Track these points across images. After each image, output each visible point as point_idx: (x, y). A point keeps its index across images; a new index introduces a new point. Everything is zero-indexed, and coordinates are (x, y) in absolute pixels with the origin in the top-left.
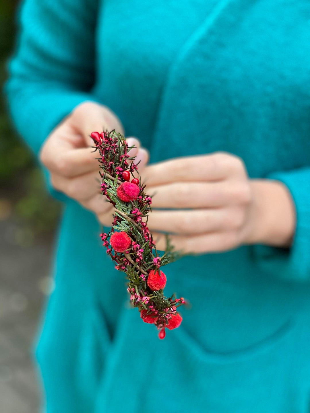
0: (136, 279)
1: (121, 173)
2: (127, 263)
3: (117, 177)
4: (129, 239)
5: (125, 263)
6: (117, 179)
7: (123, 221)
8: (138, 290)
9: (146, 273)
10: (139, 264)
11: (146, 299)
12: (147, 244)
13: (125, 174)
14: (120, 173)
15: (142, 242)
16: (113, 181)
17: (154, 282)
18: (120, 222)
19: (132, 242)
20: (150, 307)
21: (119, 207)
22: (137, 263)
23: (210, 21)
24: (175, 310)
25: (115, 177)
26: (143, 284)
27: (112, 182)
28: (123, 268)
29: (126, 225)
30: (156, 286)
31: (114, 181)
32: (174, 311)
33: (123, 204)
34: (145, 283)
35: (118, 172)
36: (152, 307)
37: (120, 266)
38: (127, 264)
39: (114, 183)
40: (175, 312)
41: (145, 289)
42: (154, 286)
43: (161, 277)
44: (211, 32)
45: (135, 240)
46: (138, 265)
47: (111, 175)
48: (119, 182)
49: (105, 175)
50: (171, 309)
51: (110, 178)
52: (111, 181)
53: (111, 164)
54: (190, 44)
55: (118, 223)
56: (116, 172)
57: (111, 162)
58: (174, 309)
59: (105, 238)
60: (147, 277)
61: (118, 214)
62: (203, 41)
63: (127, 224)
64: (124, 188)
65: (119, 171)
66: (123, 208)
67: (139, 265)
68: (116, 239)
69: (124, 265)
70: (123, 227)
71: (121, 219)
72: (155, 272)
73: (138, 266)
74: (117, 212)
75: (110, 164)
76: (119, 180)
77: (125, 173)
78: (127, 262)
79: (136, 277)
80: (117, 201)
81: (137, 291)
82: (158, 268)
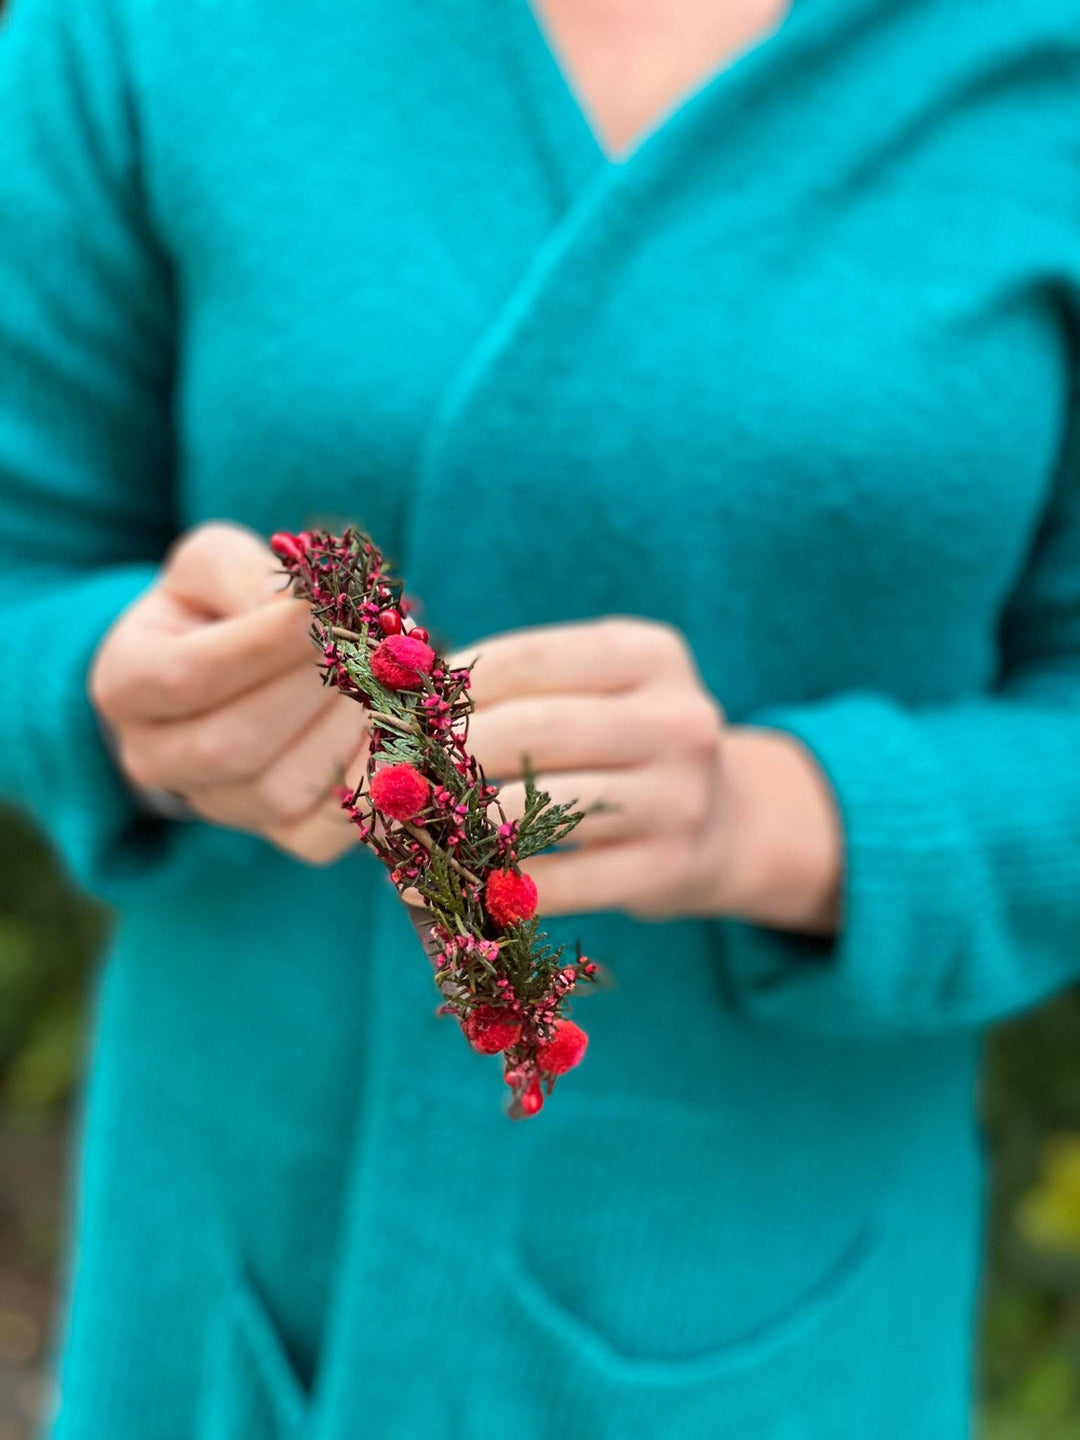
0: (455, 896)
1: (375, 620)
2: (421, 858)
3: (365, 629)
4: (422, 781)
5: (415, 858)
6: (366, 633)
7: (398, 740)
8: (464, 925)
9: (478, 881)
10: (458, 855)
11: (489, 949)
12: (472, 795)
13: (387, 619)
14: (372, 620)
15: (460, 788)
16: (354, 641)
17: (508, 898)
18: (391, 742)
19: (431, 789)
20: (499, 983)
21: (382, 704)
22: (451, 851)
23: (519, 307)
24: (572, 979)
25: (359, 631)
26: (476, 911)
27: (352, 646)
28: (412, 874)
29: (409, 749)
30: (512, 910)
31: (358, 641)
32: (570, 982)
33: (392, 698)
34: (480, 907)
35: (367, 615)
36: (506, 983)
37: (403, 870)
38: (424, 858)
39: (360, 645)
40: (573, 985)
41: (482, 921)
42: (508, 910)
43: (523, 884)
44: (525, 335)
45: (438, 782)
46: (454, 856)
47: (348, 629)
48: (373, 642)
49: (331, 631)
50: (561, 977)
51: (347, 636)
52: (348, 644)
53: (344, 600)
54: (473, 371)
55: (387, 745)
56: (361, 615)
57: (344, 594)
58: (568, 975)
59: (350, 799)
60: (483, 891)
61: (383, 722)
62: (506, 363)
63: (412, 747)
64: (392, 649)
65: (369, 613)
66: (392, 706)
67: (456, 859)
68: (389, 782)
69: (413, 864)
70: (402, 753)
71: (394, 735)
72: (505, 872)
73: (454, 862)
74: (377, 719)
75: (340, 599)
76: (372, 637)
77: (386, 617)
78: (420, 854)
79: (453, 892)
80: (375, 691)
81: (460, 926)
82: (512, 861)
